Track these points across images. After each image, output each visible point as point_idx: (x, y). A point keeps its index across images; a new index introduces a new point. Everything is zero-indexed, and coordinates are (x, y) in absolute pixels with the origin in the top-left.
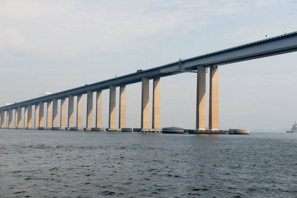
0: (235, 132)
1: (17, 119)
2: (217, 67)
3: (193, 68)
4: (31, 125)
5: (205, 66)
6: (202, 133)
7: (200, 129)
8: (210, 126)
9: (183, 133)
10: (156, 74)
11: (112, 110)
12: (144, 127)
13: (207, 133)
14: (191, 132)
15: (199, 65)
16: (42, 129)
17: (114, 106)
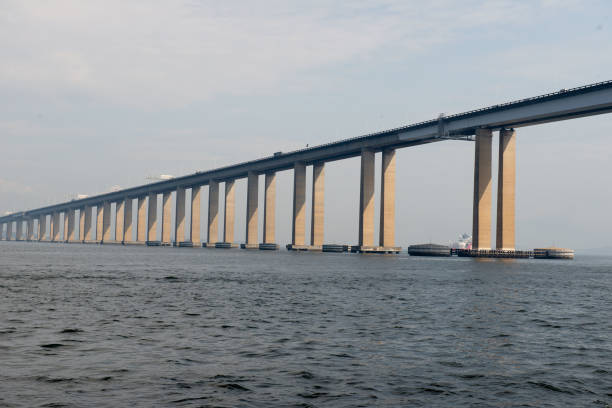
0: (547, 255)
1: (100, 225)
2: (512, 130)
3: (466, 133)
4: (130, 237)
5: (490, 128)
6: (484, 255)
7: (480, 249)
8: (499, 243)
9: (448, 256)
10: (388, 143)
11: (298, 211)
12: (366, 244)
13: (495, 256)
14: (462, 253)
15: (480, 127)
16: (156, 244)
17: (303, 202)
